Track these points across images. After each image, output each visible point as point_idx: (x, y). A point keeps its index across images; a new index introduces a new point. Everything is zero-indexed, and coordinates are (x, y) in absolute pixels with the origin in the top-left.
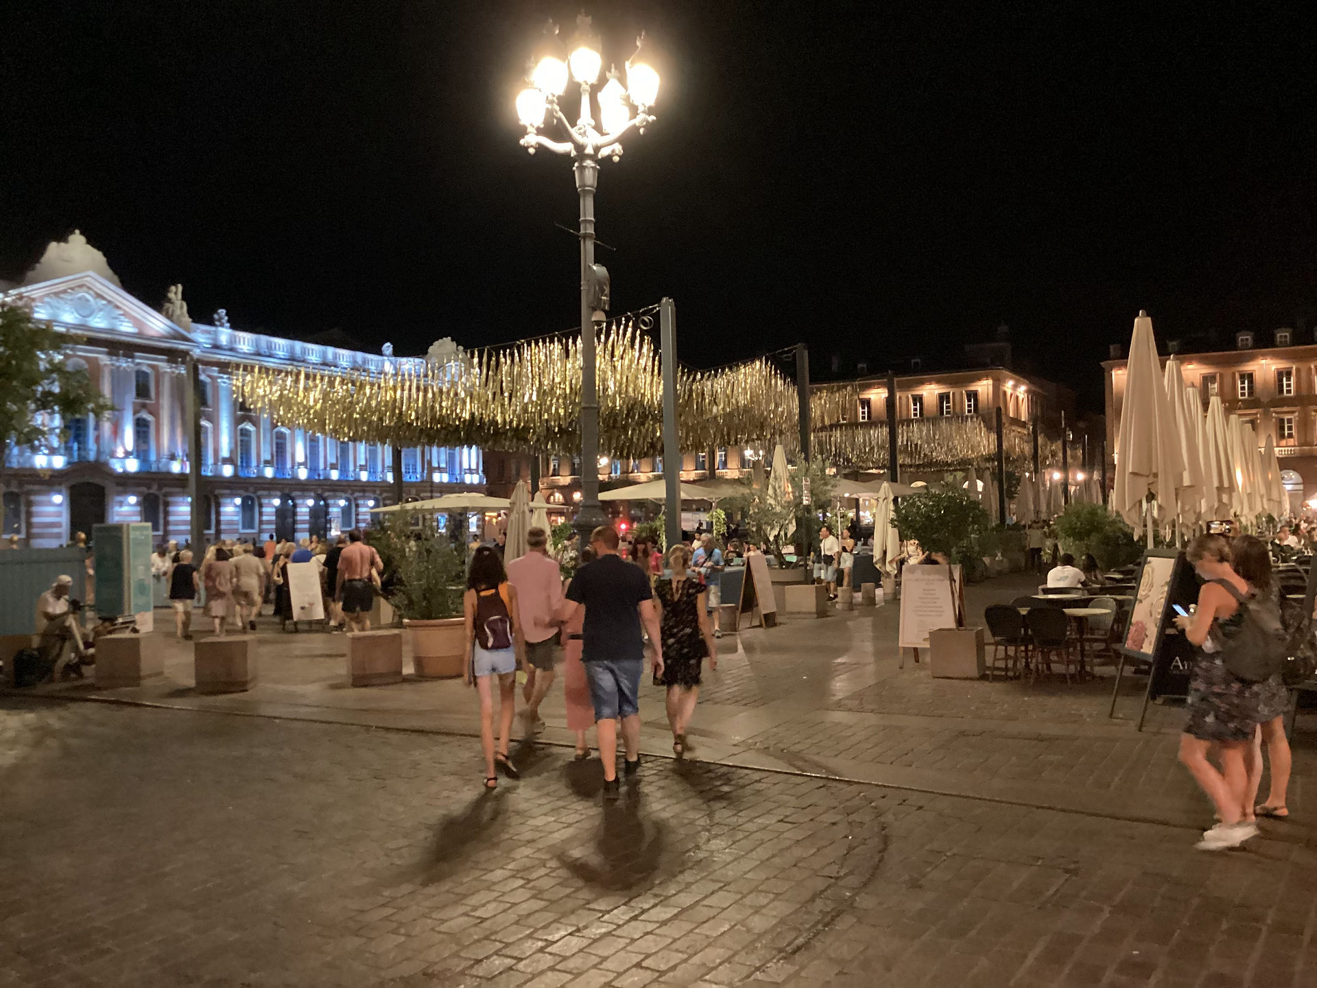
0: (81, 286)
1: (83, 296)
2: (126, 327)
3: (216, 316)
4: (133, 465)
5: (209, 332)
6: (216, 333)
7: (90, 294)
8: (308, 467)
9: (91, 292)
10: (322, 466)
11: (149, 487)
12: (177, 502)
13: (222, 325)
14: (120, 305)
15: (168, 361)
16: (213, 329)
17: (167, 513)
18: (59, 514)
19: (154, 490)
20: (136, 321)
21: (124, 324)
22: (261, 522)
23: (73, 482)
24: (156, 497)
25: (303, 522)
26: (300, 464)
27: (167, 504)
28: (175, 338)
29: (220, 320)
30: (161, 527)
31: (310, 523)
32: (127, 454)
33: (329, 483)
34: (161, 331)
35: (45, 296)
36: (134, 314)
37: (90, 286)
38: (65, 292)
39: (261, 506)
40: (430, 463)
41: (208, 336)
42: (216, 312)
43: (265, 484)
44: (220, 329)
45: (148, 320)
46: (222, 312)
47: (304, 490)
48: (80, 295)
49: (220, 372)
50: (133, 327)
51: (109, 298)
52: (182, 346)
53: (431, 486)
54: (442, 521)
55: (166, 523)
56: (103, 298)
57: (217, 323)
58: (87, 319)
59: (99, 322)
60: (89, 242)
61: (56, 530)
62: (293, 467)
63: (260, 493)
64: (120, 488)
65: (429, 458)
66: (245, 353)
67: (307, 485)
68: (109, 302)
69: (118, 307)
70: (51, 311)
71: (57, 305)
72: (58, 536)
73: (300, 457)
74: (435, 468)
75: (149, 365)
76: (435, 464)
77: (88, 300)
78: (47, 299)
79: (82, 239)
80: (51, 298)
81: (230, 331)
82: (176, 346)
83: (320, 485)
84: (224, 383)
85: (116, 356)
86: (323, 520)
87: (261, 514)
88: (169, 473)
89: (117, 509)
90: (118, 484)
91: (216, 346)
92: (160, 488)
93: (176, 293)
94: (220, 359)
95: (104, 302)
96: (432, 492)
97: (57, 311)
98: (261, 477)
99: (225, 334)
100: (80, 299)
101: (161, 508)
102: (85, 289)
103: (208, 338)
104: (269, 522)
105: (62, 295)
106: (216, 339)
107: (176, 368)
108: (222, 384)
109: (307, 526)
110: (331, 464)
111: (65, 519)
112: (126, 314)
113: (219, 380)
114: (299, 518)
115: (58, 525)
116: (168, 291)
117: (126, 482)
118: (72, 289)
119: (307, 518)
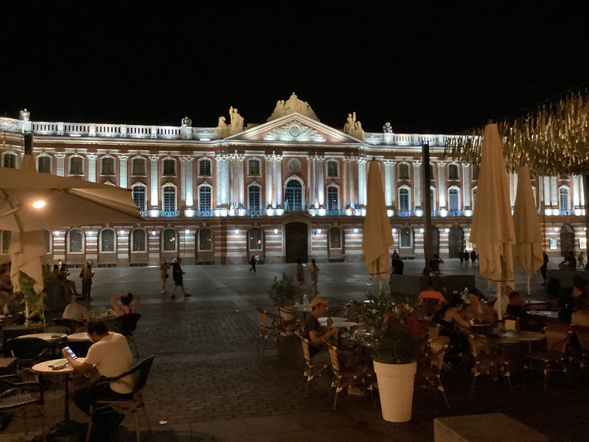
0: (293, 121)
1: (295, 126)
2: (319, 139)
3: (384, 127)
4: (322, 213)
5: (379, 137)
6: (383, 136)
7: (298, 124)
8: (449, 209)
9: (298, 123)
10: (459, 208)
11: (332, 223)
12: (350, 232)
13: (387, 132)
14: (315, 128)
15: (344, 155)
16: (382, 134)
17: (344, 238)
18: (280, 239)
19: (336, 225)
20: (325, 136)
21: (318, 138)
22: (414, 243)
23: (287, 222)
24: (338, 230)
25: (444, 242)
26: (442, 208)
27: (344, 233)
28: (348, 142)
29: (386, 129)
30: (341, 246)
31: (449, 242)
32: (320, 206)
33: (463, 218)
34: (341, 139)
35: (273, 128)
36: (324, 132)
37: (298, 120)
38: (284, 125)
39: (414, 233)
40: (543, 203)
41: (378, 139)
42: (384, 125)
43: (416, 220)
44: (385, 134)
45: (332, 134)
46: (388, 124)
47: (444, 223)
48: (293, 126)
49: (385, 158)
50: (324, 139)
51: (309, 125)
52: (353, 146)
53: (544, 218)
54: (554, 241)
55: (344, 243)
56: (306, 126)
57: (384, 131)
58: (297, 137)
59: (303, 138)
60: (299, 98)
61: (278, 247)
62: (437, 209)
63: (412, 225)
64: (315, 225)
65: (542, 200)
66: (402, 146)
67: (445, 220)
68: (309, 127)
69: (314, 129)
70: (276, 136)
71: (280, 132)
72: (280, 250)
73: (442, 203)
74: (548, 206)
75: (335, 158)
76: (547, 203)
77: (297, 128)
78: (274, 130)
79: (296, 97)
80: (277, 129)
81: (393, 134)
82: (349, 146)
83: (457, 220)
84: (388, 164)
85: (313, 155)
86: (461, 241)
87: (414, 237)
88: (345, 216)
89: (313, 236)
90: (313, 223)
91: (383, 144)
92: (339, 224)
93: (352, 117)
94: (384, 151)
95: (307, 128)
96: (544, 222)
97: (280, 135)
98: (414, 216)
99: (389, 137)
100: (293, 128)
101: (341, 235)
102: (295, 122)
103: (378, 140)
104: (420, 243)
105: (282, 127)
106: (383, 140)
107: (350, 158)
108: (387, 165)
109: (447, 245)
110: (466, 207)
111: (283, 241)
112: (319, 133)
113: (384, 163)
114: (441, 240)
115: (280, 244)
116: (348, 117)
117: (318, 221)
118: (288, 123)
119: (447, 240)
